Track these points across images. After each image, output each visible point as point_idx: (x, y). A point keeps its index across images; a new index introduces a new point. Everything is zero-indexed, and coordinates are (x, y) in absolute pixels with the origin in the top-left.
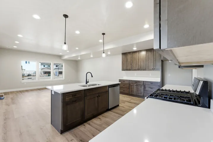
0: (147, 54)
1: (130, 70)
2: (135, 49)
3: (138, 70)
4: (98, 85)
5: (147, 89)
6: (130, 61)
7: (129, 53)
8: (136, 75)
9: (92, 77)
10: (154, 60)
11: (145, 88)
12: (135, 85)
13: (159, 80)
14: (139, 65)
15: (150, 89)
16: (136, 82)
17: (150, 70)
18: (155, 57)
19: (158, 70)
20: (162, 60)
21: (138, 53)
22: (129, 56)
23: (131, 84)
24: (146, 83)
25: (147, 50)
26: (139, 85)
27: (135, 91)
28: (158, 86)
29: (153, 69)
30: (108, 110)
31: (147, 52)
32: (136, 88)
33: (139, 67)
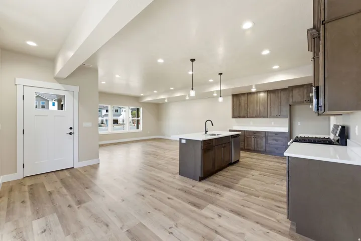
0: (269, 97)
1: (244, 117)
2: (254, 90)
3: (257, 117)
4: (218, 135)
5: (269, 142)
6: (245, 106)
7: (244, 94)
8: (252, 123)
9: (213, 125)
10: (279, 103)
11: (267, 140)
12: (253, 136)
13: (285, 129)
14: (258, 111)
15: (274, 142)
16: (254, 133)
17: (274, 117)
18: (279, 100)
19: (284, 117)
20: (290, 105)
21: (256, 95)
22: (243, 99)
23: (247, 136)
24: (269, 134)
25: (269, 92)
26: (259, 136)
27: (253, 144)
28: (286, 137)
29: (278, 116)
30: (231, 164)
31: (269, 94)
32: (255, 140)
33: (258, 113)
